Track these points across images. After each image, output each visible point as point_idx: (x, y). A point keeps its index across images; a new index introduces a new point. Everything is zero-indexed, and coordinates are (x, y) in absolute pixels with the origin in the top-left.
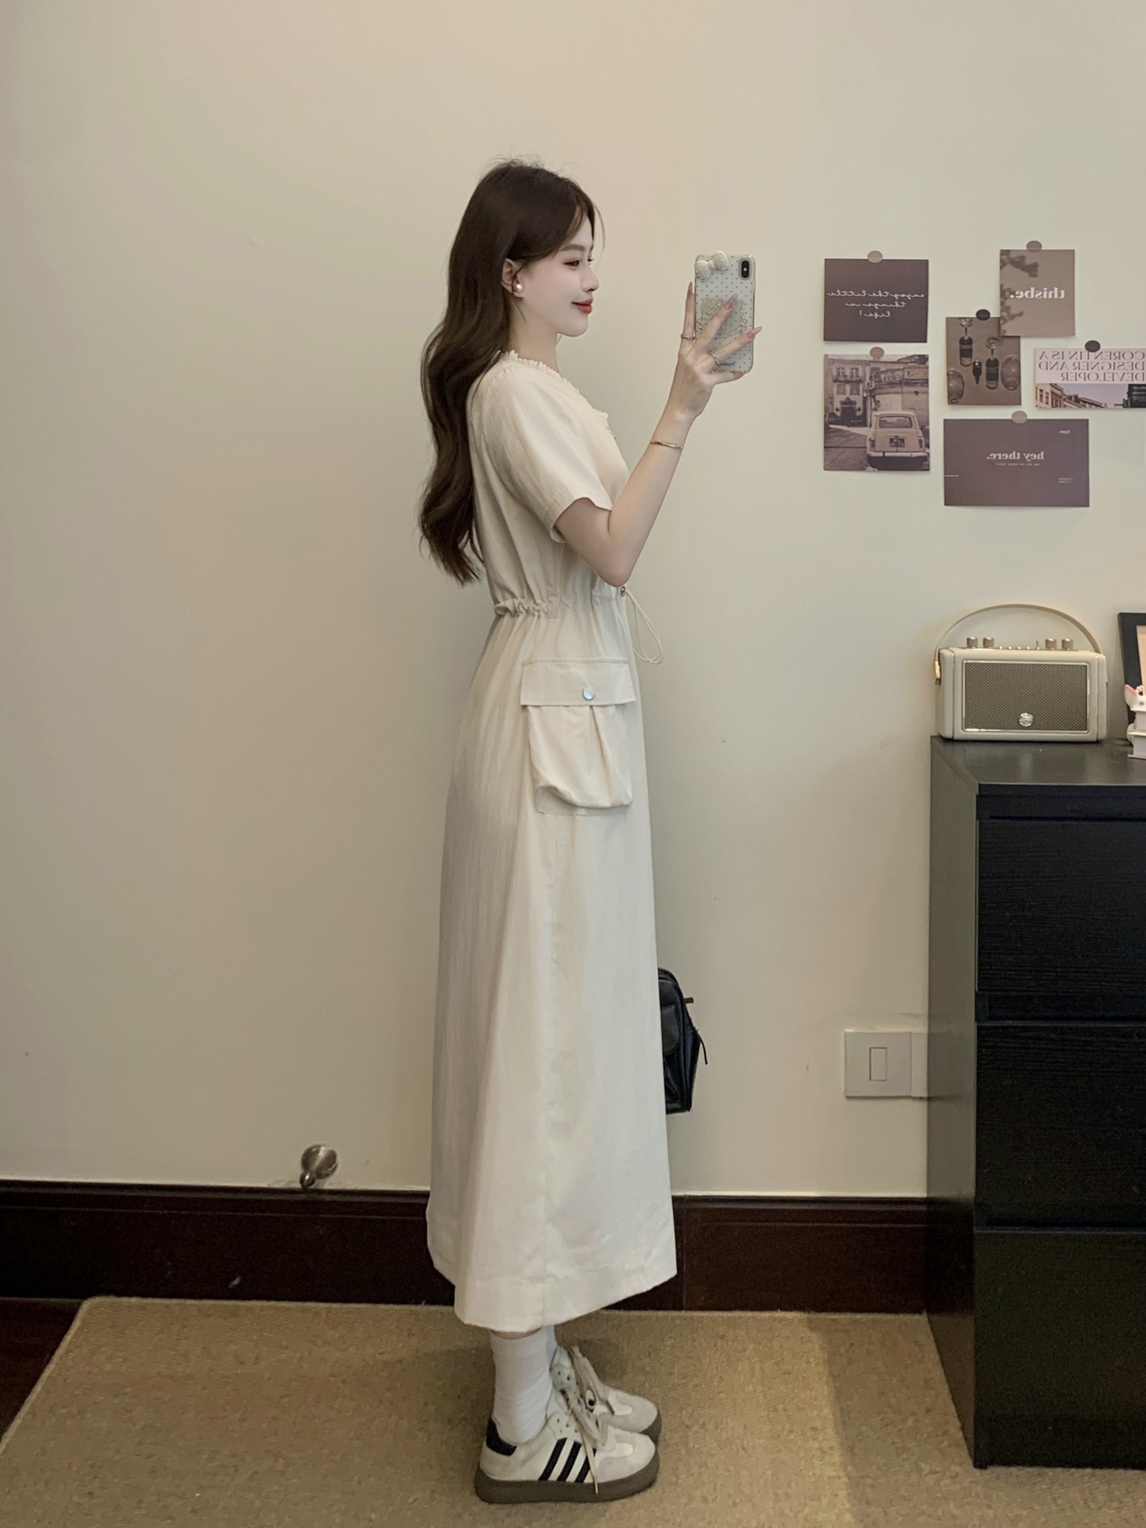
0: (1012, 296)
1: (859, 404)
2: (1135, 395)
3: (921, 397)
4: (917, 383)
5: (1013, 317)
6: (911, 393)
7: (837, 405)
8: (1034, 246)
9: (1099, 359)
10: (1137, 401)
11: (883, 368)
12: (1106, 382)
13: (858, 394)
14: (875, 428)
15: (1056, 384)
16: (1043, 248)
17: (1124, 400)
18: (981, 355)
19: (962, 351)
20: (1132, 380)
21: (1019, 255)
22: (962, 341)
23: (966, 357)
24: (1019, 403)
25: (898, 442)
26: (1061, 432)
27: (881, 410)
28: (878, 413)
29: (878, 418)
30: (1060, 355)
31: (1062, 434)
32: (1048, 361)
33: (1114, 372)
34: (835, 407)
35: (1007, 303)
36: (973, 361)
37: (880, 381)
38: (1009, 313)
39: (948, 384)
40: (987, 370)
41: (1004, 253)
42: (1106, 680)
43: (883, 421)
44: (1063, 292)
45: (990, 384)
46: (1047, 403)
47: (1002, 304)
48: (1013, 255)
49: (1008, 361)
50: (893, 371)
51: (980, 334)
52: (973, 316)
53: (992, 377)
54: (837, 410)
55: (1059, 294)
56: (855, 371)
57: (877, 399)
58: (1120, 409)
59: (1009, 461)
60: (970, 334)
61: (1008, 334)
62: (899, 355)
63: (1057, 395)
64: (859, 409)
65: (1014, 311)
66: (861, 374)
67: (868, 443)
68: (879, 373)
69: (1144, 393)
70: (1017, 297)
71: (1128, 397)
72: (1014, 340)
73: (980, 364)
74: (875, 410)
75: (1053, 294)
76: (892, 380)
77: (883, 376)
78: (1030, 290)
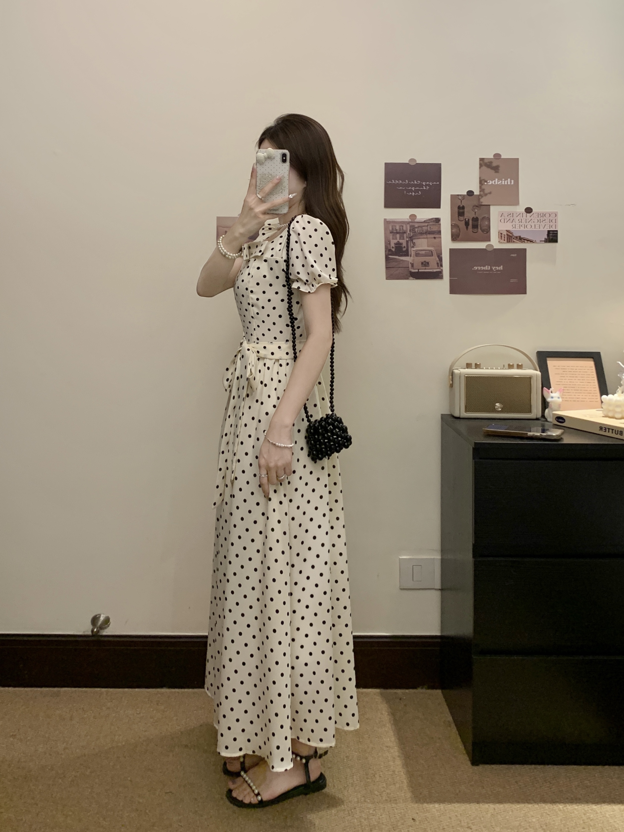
0: (486, 183)
1: (404, 244)
2: (551, 236)
3: (437, 240)
4: (434, 233)
5: (486, 195)
6: (432, 238)
7: (393, 245)
8: (497, 156)
9: (532, 217)
10: (552, 239)
11: (416, 226)
12: (536, 229)
13: (404, 239)
14: (414, 257)
15: (509, 230)
16: (502, 157)
17: (545, 238)
18: (469, 215)
19: (459, 212)
20: (550, 228)
21: (490, 161)
22: (459, 207)
23: (461, 216)
24: (489, 240)
25: (425, 264)
26: (512, 255)
27: (416, 247)
28: (415, 249)
29: (415, 251)
30: (512, 215)
32: (505, 218)
33: (541, 224)
34: (391, 246)
35: (483, 187)
36: (465, 218)
37: (416, 232)
38: (484, 192)
39: (452, 230)
40: (472, 223)
41: (482, 160)
43: (418, 253)
44: (513, 181)
45: (474, 230)
46: (504, 240)
47: (480, 187)
48: (486, 161)
49: (484, 218)
50: (422, 227)
51: (468, 204)
52: (465, 194)
53: (475, 227)
54: (393, 247)
55: (511, 182)
56: (401, 227)
57: (414, 242)
58: (544, 243)
59: (484, 270)
60: (463, 204)
61: (483, 204)
62: (424, 218)
63: (509, 236)
64: (404, 247)
65: (487, 192)
66: (405, 229)
67: (410, 265)
68: (414, 228)
69: (556, 235)
70: (488, 184)
71: (547, 237)
72: (488, 207)
73: (468, 220)
74: (413, 247)
75: (507, 182)
76: (421, 231)
77: (416, 230)
78: (495, 180)
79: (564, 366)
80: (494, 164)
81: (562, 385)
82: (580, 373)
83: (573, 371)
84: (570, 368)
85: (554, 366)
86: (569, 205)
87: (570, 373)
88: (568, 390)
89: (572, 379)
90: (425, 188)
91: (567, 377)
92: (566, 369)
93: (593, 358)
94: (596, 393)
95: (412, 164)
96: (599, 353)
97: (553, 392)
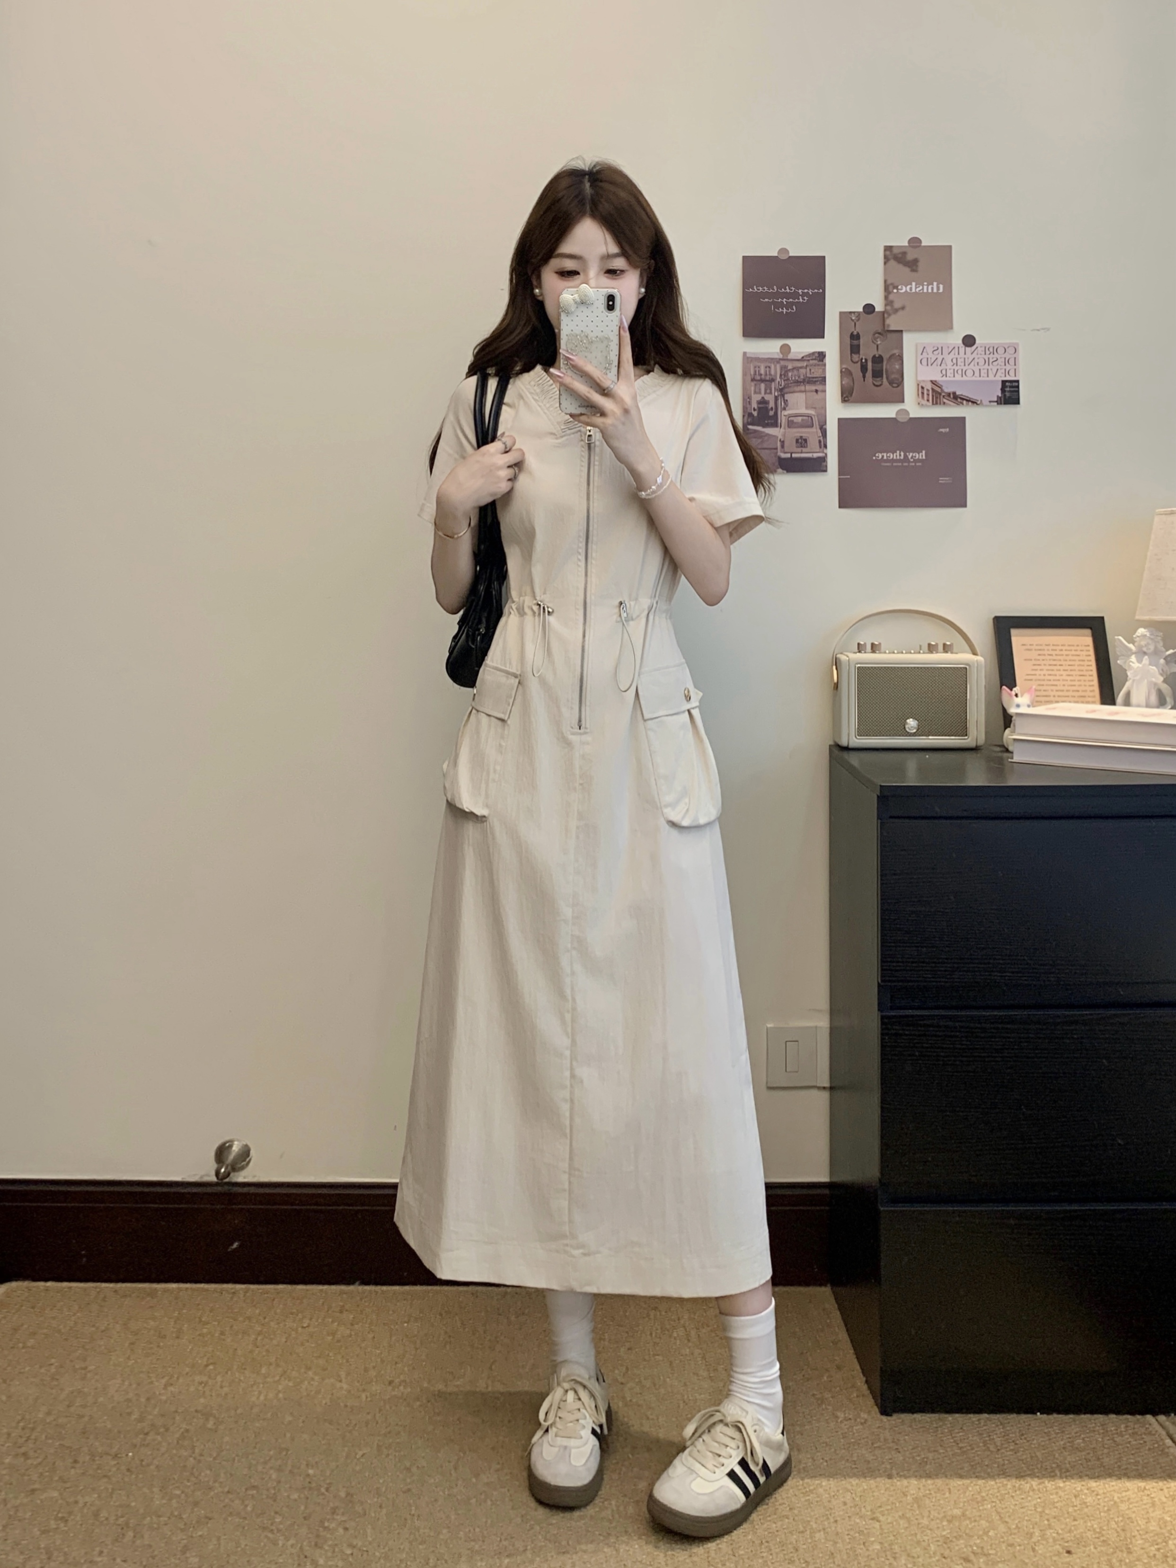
0: (895, 288)
1: (772, 404)
2: (1009, 391)
3: (820, 395)
4: (816, 381)
5: (896, 311)
6: (812, 391)
7: (754, 404)
8: (915, 242)
9: (974, 355)
10: (1009, 397)
11: (790, 367)
12: (981, 379)
13: (771, 393)
14: (785, 428)
15: (936, 381)
16: (923, 244)
17: (998, 396)
18: (867, 351)
19: (852, 346)
20: (1006, 376)
21: (902, 251)
22: (852, 336)
23: (854, 353)
24: (903, 402)
25: (802, 442)
26: (941, 430)
27: (789, 410)
28: (787, 413)
29: (787, 418)
30: (940, 349)
31: (942, 432)
32: (929, 357)
33: (989, 368)
34: (752, 407)
35: (891, 297)
36: (861, 357)
37: (788, 380)
38: (892, 306)
39: (841, 382)
40: (873, 366)
41: (887, 249)
42: (984, 683)
43: (791, 421)
44: (941, 286)
45: (876, 381)
46: (928, 401)
47: (886, 298)
48: (895, 252)
49: (892, 357)
50: (798, 369)
51: (866, 329)
52: (861, 310)
53: (877, 374)
54: (754, 410)
55: (938, 288)
56: (768, 369)
57: (786, 398)
58: (994, 406)
59: (893, 461)
60: (859, 329)
61: (892, 328)
62: (802, 353)
63: (937, 392)
64: (772, 409)
65: (897, 305)
66: (773, 372)
67: (779, 444)
68: (787, 371)
69: (1017, 389)
70: (900, 291)
71: (1002, 393)
72: (898, 334)
73: (866, 360)
74: (785, 409)
75: (932, 288)
76: (797, 378)
77: (790, 374)
78: (911, 284)
79: (1041, 645)
80: (910, 257)
81: (1036, 680)
82: (1068, 658)
83: (1056, 655)
84: (1051, 648)
85: (1023, 645)
86: (1038, 330)
87: (1051, 657)
88: (1044, 691)
89: (1053, 670)
90: (801, 300)
91: (1045, 665)
92: (1044, 650)
93: (1091, 628)
94: (1094, 697)
95: (784, 257)
96: (1102, 619)
97: (1019, 695)
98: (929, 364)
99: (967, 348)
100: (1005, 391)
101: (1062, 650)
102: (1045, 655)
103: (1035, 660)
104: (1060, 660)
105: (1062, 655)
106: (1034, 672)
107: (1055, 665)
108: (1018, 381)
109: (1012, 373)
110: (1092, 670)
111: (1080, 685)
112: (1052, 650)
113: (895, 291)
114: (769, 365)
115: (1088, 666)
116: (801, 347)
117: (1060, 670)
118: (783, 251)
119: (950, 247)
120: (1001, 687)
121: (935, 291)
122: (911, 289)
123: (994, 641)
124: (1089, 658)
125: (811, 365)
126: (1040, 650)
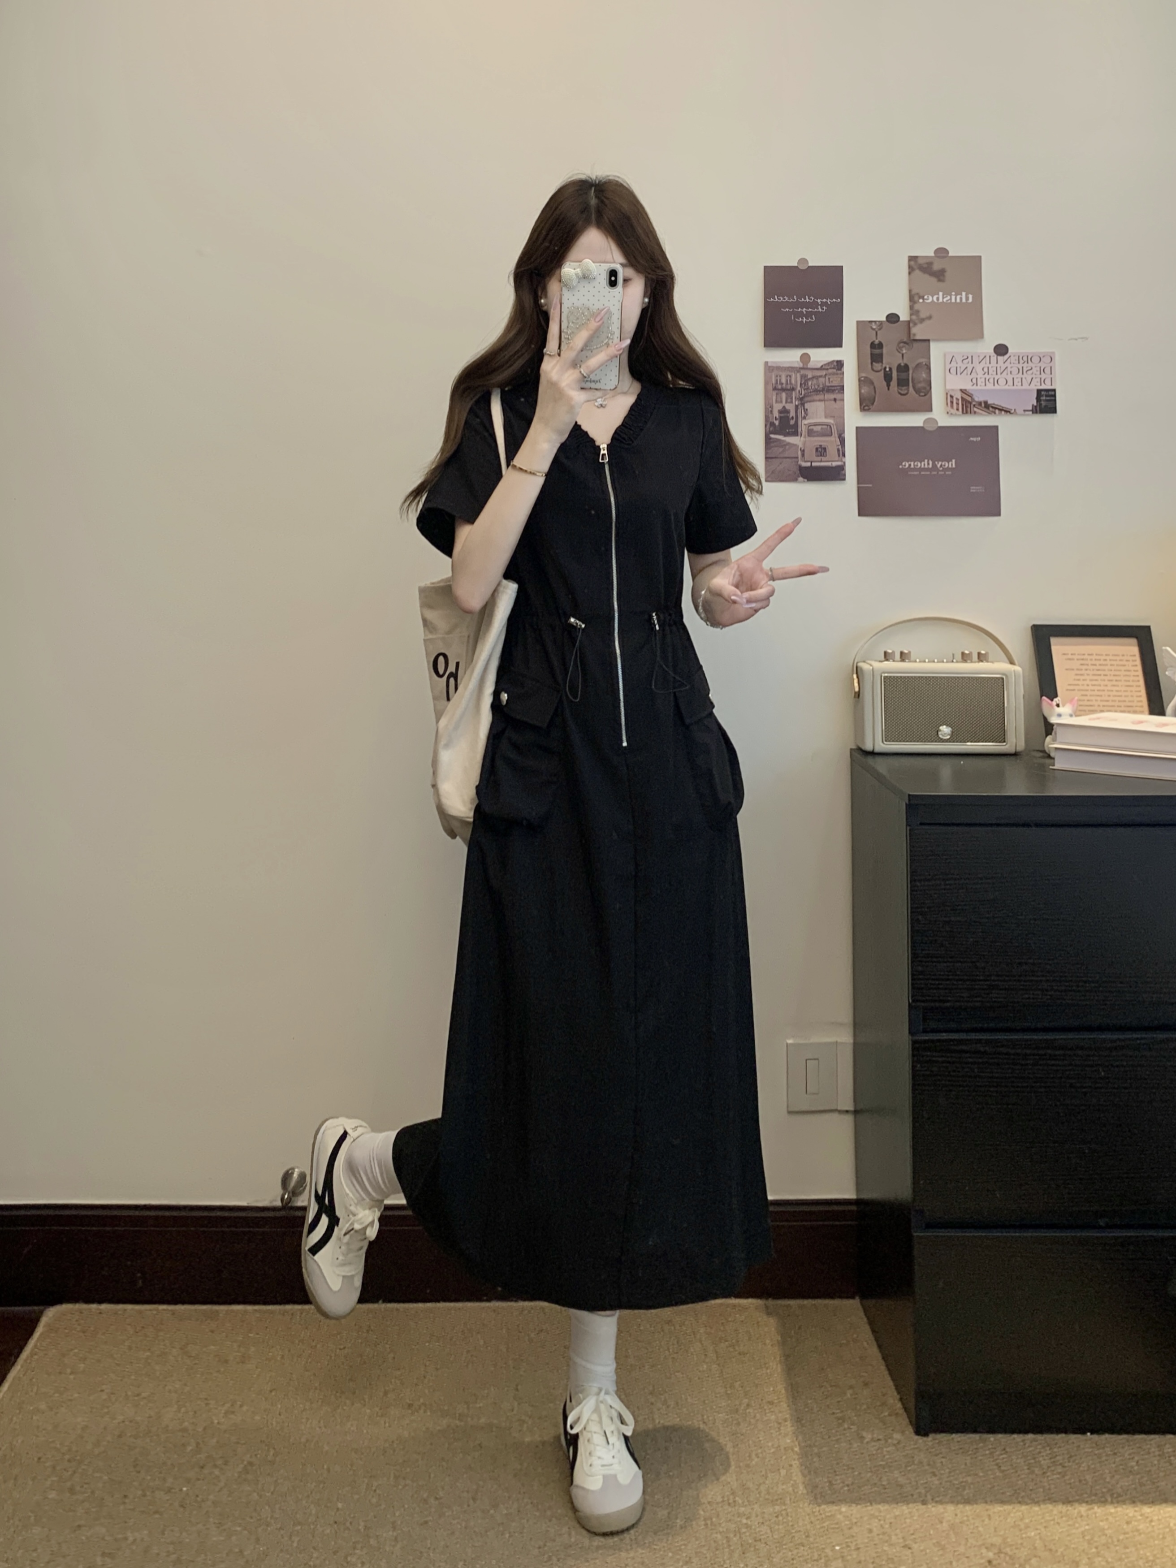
0: (921, 297)
1: (792, 413)
2: (1044, 400)
3: (838, 405)
4: (835, 390)
5: (922, 320)
6: (831, 400)
7: (776, 414)
8: (941, 252)
9: (1007, 364)
10: (1046, 406)
11: (810, 376)
12: (1015, 387)
13: (792, 402)
14: (805, 437)
15: (966, 390)
16: (950, 255)
17: (1033, 405)
18: (892, 360)
19: (873, 355)
20: (1041, 385)
21: (927, 261)
22: (873, 345)
23: (877, 362)
24: (931, 410)
25: (821, 451)
26: (972, 439)
27: (809, 419)
28: (805, 422)
29: (807, 427)
30: (970, 358)
31: (973, 441)
32: (958, 366)
33: (1023, 377)
34: (774, 416)
35: (916, 306)
36: (884, 366)
37: (808, 388)
38: (918, 315)
39: (860, 391)
40: (897, 376)
41: (912, 259)
42: (1021, 692)
43: (812, 429)
44: (970, 296)
45: (901, 390)
46: (958, 409)
47: (911, 308)
48: (921, 262)
49: (918, 366)
50: (817, 377)
51: (890, 338)
52: (884, 319)
53: (903, 383)
54: (776, 419)
55: (967, 298)
56: (789, 378)
57: (806, 407)
58: (1028, 415)
59: (921, 469)
60: (880, 338)
61: (918, 337)
62: (822, 361)
63: (967, 401)
64: (793, 418)
65: (923, 315)
66: (793, 381)
67: (799, 453)
68: (807, 380)
69: (1053, 398)
70: (926, 301)
71: (1037, 402)
72: (926, 344)
73: (890, 369)
74: (805, 418)
75: (961, 299)
76: (816, 387)
77: (810, 383)
78: (938, 294)
79: (1084, 654)
80: (936, 267)
81: (1079, 690)
82: (1112, 668)
83: (1100, 665)
84: (1094, 657)
85: (1064, 654)
86: (1076, 339)
87: (1094, 667)
88: (1088, 700)
89: (1096, 680)
90: (820, 310)
91: (1088, 675)
92: (1087, 660)
93: (1137, 638)
94: (1142, 706)
95: (803, 267)
96: (1148, 629)
97: (1061, 705)
98: (959, 373)
99: (999, 358)
100: (1041, 400)
101: (1105, 660)
102: (1088, 665)
103: (1078, 670)
104: (1104, 670)
105: (1107, 665)
106: (1077, 682)
107: (1100, 675)
108: (1054, 390)
109: (1048, 382)
110: (1138, 681)
111: (1125, 696)
112: (1096, 660)
113: (921, 301)
114: (790, 374)
115: (1134, 676)
116: (820, 356)
117: (1104, 680)
118: (803, 261)
119: (980, 257)
120: (1041, 697)
121: (964, 300)
122: (938, 299)
123: (1032, 651)
124: (1135, 668)
125: (830, 374)
126: (1083, 659)
